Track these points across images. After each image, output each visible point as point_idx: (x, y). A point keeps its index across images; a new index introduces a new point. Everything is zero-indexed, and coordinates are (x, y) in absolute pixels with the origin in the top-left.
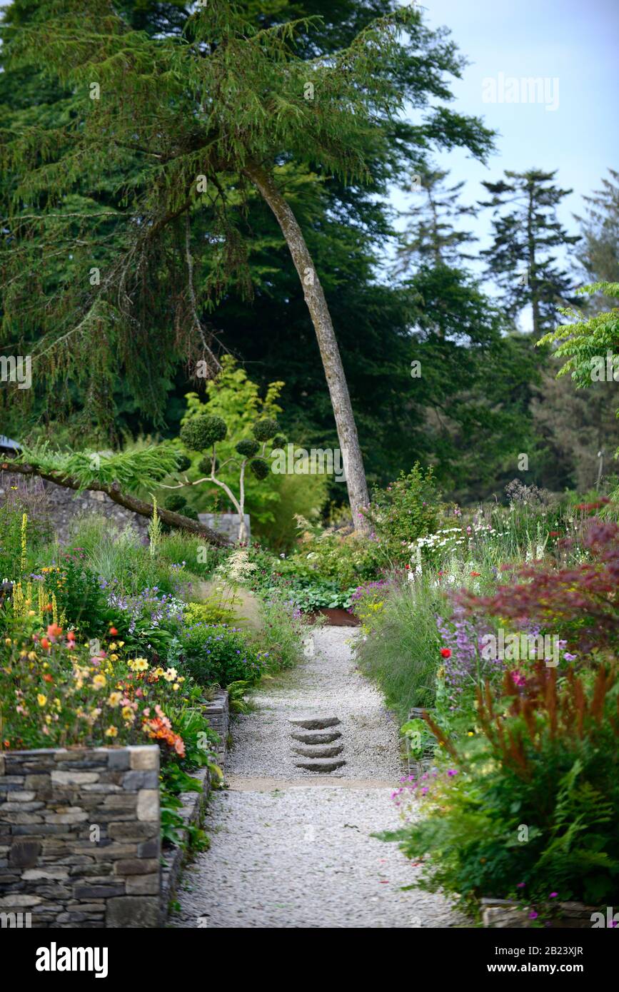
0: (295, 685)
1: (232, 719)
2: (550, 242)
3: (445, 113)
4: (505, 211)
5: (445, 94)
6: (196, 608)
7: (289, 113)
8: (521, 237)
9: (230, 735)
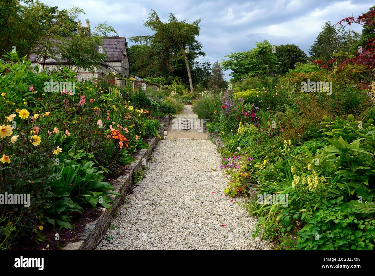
0: (182, 113)
1: (170, 120)
2: (209, 69)
3: (200, 51)
4: (205, 66)
5: (200, 50)
6: (166, 100)
7: (183, 33)
8: (206, 69)
9: (169, 123)
